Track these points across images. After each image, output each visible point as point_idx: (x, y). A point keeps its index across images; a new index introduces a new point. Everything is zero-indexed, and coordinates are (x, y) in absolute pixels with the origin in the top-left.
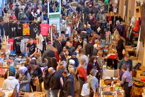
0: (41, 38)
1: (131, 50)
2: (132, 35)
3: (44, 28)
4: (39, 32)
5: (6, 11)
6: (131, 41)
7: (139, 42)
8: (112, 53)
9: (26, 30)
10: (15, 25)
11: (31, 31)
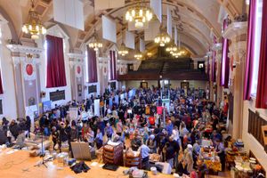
0: (157, 116)
1: (222, 126)
2: (222, 115)
3: (159, 109)
4: (156, 112)
5: (135, 98)
6: (223, 119)
7: (228, 120)
8: (208, 128)
9: (148, 111)
10: (141, 107)
11: (151, 111)
